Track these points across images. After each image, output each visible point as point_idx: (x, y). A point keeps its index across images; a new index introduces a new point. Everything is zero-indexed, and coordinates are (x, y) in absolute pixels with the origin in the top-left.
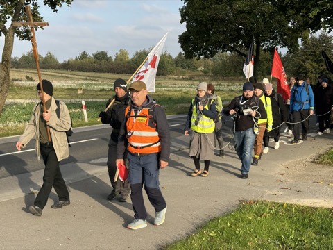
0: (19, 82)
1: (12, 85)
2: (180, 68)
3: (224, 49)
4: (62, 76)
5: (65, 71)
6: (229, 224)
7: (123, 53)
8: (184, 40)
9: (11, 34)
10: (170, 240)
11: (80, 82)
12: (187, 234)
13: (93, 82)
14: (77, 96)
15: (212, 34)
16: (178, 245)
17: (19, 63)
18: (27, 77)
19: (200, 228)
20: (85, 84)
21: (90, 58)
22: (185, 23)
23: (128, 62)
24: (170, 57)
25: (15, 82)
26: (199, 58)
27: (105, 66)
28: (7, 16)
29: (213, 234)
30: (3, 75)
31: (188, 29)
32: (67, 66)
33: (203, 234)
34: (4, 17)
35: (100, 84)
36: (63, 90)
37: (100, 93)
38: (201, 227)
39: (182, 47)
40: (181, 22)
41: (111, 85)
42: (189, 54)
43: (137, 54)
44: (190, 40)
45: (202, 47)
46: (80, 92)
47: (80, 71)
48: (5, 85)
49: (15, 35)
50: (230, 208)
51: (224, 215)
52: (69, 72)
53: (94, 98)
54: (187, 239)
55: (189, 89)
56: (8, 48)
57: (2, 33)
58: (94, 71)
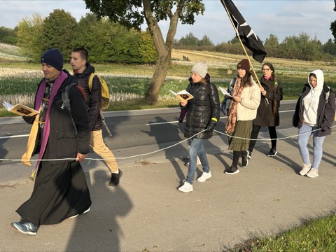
0: (177, 62)
1: (171, 64)
2: (328, 54)
4: (215, 58)
5: (218, 53)
7: (273, 39)
8: (335, 27)
9: (176, 18)
10: (314, 216)
11: (230, 63)
12: (331, 212)
14: (227, 76)
16: (323, 222)
17: (178, 45)
18: (184, 57)
20: (235, 66)
23: (278, 47)
24: (319, 43)
25: (174, 62)
28: (174, 2)
30: (166, 55)
32: (219, 49)
34: (171, 4)
36: (216, 70)
39: (333, 34)
40: (335, 10)
41: (259, 67)
43: (287, 39)
46: (229, 72)
47: (231, 53)
48: (167, 63)
49: (179, 19)
52: (221, 54)
54: (332, 217)
56: (172, 30)
57: (168, 18)
58: (244, 55)
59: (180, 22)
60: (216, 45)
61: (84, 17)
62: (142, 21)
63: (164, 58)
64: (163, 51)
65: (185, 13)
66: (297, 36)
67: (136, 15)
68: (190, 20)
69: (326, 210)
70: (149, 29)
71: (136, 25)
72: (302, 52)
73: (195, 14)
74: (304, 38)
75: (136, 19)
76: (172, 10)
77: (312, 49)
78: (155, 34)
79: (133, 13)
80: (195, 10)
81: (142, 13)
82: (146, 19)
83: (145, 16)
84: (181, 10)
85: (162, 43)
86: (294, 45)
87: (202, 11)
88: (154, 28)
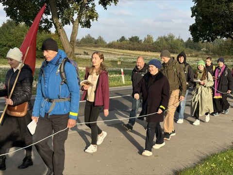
0: (80, 56)
1: (75, 58)
2: (189, 49)
3: (222, 36)
4: (108, 53)
5: (110, 49)
6: (225, 159)
7: (149, 39)
8: (193, 29)
9: (77, 23)
10: (182, 167)
11: (119, 57)
12: (194, 164)
13: (128, 57)
14: (117, 66)
15: (214, 25)
16: (189, 172)
17: (80, 43)
18: (85, 52)
19: (203, 160)
20: (123, 58)
21: (127, 40)
22: (194, 17)
23: (153, 44)
24: (182, 40)
25: (77, 56)
26: (203, 42)
27: (137, 46)
28: (75, 11)
29: (213, 165)
30: (71, 51)
31: (196, 22)
32: (111, 46)
33: (206, 165)
34: (73, 13)
35: (133, 59)
36: (109, 61)
37: (132, 64)
38: (205, 160)
39: (191, 34)
40: (192, 17)
42: (196, 39)
43: (159, 38)
44: (197, 29)
45: (205, 34)
46: (119, 63)
47: (120, 49)
48: (72, 57)
49: (79, 24)
50: (225, 147)
51: (222, 152)
52: (112, 49)
53: (128, 67)
54: (195, 167)
55: (195, 63)
56: (74, 32)
57: (71, 23)
58: (129, 50)
59: (80, 26)
60: (108, 43)
61: (6, 22)
62: (51, 26)
63: (69, 54)
64: (68, 48)
65: (83, 20)
66: (167, 36)
67: (46, 21)
68: (88, 25)
69: (190, 162)
70: (57, 31)
71: (47, 29)
72: (170, 47)
73: (91, 20)
74: (171, 37)
75: (46, 24)
76: (73, 17)
77: (177, 45)
78: (61, 35)
79: (44, 20)
80: (91, 17)
81: (51, 20)
82: (54, 24)
83: (53, 22)
84: (81, 17)
85: (67, 43)
86: (165, 42)
87: (97, 18)
88: (60, 31)
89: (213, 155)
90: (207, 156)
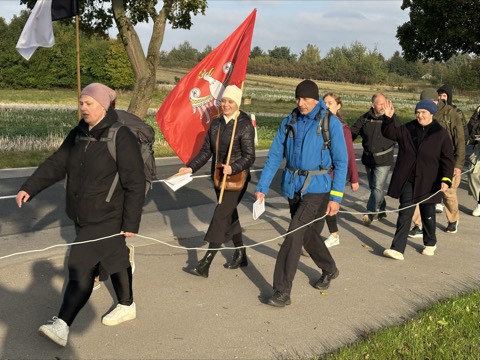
0: (166, 86)
1: (156, 89)
2: (395, 75)
3: (466, 49)
6: (468, 309)
7: (312, 52)
8: (404, 34)
9: (163, 19)
10: (376, 325)
11: (247, 89)
12: (402, 318)
13: (267, 89)
14: (243, 108)
15: (449, 27)
16: (390, 334)
17: (168, 60)
18: (176, 79)
19: (422, 311)
20: (255, 92)
21: (264, 56)
22: (408, 10)
23: (319, 63)
24: (380, 57)
25: (160, 86)
26: (425, 61)
27: (285, 68)
29: (443, 322)
30: (148, 75)
31: (412, 19)
33: (427, 321)
35: (277, 93)
37: (275, 105)
38: (424, 311)
39: (401, 43)
40: (403, 8)
41: (292, 94)
42: (411, 54)
43: (332, 51)
44: (414, 35)
45: (431, 45)
46: (247, 102)
47: (249, 73)
48: (149, 89)
49: (168, 21)
50: (470, 285)
51: (461, 296)
53: (266, 111)
54: (402, 326)
55: (407, 106)
56: (157, 38)
57: (150, 18)
58: (269, 75)
59: (169, 26)
61: (18, 16)
62: (109, 24)
63: (144, 81)
64: (143, 71)
65: (176, 12)
66: (349, 47)
67: (101, 13)
68: (184, 22)
69: (394, 315)
70: (121, 36)
71: (100, 30)
72: (355, 71)
73: (191, 13)
74: (359, 50)
75: (100, 21)
76: (155, 7)
77: (371, 67)
78: (130, 43)
79: (96, 11)
80: (192, 7)
81: (109, 11)
82: (116, 21)
83: (114, 16)
84: (170, 6)
85: (141, 58)
86: (344, 60)
87: (203, 8)
88: (127, 34)
89: (442, 301)
90: (430, 302)
